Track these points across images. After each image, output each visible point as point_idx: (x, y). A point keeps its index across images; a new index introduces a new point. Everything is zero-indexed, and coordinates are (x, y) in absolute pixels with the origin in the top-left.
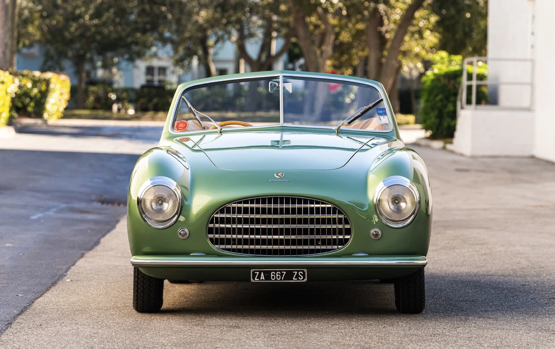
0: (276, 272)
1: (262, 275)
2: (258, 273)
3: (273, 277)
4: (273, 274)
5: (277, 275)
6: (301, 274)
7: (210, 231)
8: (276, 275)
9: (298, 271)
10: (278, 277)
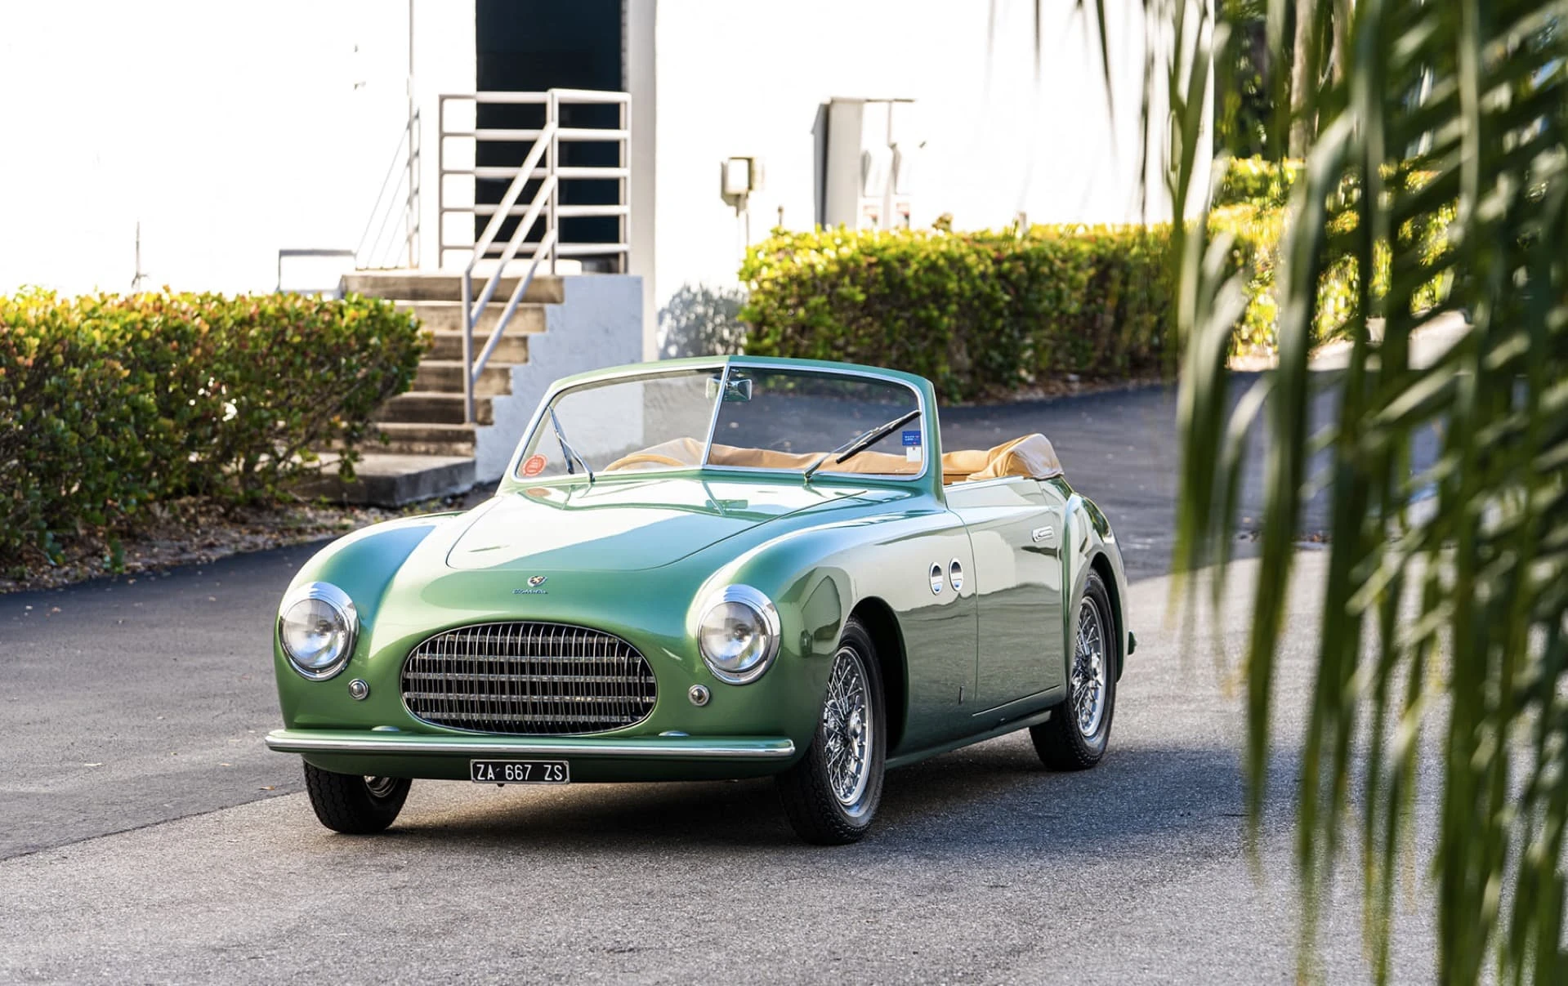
0: (514, 764)
1: (490, 770)
2: (482, 766)
3: (510, 775)
4: (509, 769)
5: (517, 772)
6: (558, 769)
7: (406, 686)
8: (514, 771)
9: (553, 765)
10: (519, 775)
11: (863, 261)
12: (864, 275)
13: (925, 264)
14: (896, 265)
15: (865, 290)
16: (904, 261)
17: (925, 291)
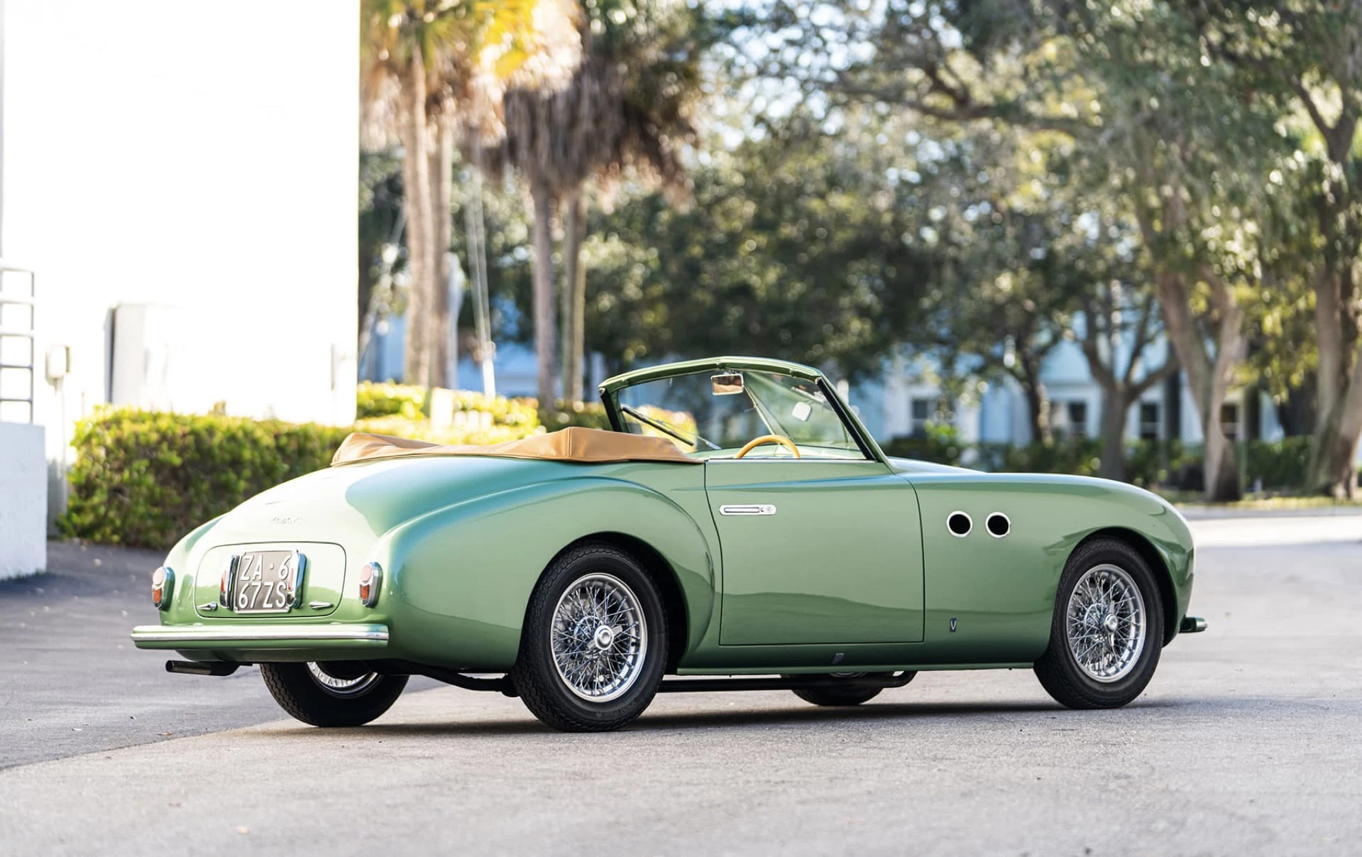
11: (179, 430)
12: (179, 442)
13: (228, 435)
14: (204, 435)
15: (180, 455)
16: (211, 431)
17: (227, 457)
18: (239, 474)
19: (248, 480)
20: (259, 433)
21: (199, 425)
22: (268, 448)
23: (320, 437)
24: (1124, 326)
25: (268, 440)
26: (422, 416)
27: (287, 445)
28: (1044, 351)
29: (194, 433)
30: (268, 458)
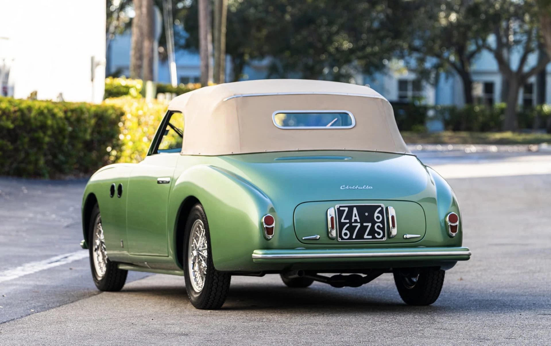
11: (12, 109)
12: (12, 115)
13: (39, 111)
14: (26, 112)
15: (13, 122)
16: (30, 109)
17: (39, 124)
18: (45, 133)
19: (50, 136)
20: (56, 110)
21: (23, 106)
22: (61, 118)
23: (88, 110)
24: (517, 42)
25: (61, 114)
26: (140, 96)
27: (71, 117)
28: (472, 55)
29: (21, 110)
30: (61, 125)
